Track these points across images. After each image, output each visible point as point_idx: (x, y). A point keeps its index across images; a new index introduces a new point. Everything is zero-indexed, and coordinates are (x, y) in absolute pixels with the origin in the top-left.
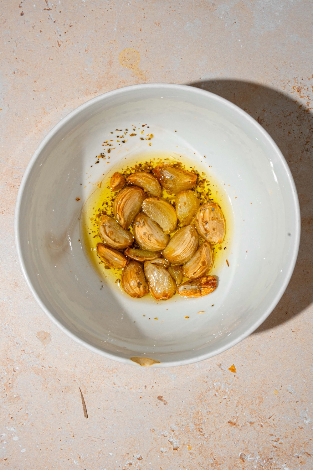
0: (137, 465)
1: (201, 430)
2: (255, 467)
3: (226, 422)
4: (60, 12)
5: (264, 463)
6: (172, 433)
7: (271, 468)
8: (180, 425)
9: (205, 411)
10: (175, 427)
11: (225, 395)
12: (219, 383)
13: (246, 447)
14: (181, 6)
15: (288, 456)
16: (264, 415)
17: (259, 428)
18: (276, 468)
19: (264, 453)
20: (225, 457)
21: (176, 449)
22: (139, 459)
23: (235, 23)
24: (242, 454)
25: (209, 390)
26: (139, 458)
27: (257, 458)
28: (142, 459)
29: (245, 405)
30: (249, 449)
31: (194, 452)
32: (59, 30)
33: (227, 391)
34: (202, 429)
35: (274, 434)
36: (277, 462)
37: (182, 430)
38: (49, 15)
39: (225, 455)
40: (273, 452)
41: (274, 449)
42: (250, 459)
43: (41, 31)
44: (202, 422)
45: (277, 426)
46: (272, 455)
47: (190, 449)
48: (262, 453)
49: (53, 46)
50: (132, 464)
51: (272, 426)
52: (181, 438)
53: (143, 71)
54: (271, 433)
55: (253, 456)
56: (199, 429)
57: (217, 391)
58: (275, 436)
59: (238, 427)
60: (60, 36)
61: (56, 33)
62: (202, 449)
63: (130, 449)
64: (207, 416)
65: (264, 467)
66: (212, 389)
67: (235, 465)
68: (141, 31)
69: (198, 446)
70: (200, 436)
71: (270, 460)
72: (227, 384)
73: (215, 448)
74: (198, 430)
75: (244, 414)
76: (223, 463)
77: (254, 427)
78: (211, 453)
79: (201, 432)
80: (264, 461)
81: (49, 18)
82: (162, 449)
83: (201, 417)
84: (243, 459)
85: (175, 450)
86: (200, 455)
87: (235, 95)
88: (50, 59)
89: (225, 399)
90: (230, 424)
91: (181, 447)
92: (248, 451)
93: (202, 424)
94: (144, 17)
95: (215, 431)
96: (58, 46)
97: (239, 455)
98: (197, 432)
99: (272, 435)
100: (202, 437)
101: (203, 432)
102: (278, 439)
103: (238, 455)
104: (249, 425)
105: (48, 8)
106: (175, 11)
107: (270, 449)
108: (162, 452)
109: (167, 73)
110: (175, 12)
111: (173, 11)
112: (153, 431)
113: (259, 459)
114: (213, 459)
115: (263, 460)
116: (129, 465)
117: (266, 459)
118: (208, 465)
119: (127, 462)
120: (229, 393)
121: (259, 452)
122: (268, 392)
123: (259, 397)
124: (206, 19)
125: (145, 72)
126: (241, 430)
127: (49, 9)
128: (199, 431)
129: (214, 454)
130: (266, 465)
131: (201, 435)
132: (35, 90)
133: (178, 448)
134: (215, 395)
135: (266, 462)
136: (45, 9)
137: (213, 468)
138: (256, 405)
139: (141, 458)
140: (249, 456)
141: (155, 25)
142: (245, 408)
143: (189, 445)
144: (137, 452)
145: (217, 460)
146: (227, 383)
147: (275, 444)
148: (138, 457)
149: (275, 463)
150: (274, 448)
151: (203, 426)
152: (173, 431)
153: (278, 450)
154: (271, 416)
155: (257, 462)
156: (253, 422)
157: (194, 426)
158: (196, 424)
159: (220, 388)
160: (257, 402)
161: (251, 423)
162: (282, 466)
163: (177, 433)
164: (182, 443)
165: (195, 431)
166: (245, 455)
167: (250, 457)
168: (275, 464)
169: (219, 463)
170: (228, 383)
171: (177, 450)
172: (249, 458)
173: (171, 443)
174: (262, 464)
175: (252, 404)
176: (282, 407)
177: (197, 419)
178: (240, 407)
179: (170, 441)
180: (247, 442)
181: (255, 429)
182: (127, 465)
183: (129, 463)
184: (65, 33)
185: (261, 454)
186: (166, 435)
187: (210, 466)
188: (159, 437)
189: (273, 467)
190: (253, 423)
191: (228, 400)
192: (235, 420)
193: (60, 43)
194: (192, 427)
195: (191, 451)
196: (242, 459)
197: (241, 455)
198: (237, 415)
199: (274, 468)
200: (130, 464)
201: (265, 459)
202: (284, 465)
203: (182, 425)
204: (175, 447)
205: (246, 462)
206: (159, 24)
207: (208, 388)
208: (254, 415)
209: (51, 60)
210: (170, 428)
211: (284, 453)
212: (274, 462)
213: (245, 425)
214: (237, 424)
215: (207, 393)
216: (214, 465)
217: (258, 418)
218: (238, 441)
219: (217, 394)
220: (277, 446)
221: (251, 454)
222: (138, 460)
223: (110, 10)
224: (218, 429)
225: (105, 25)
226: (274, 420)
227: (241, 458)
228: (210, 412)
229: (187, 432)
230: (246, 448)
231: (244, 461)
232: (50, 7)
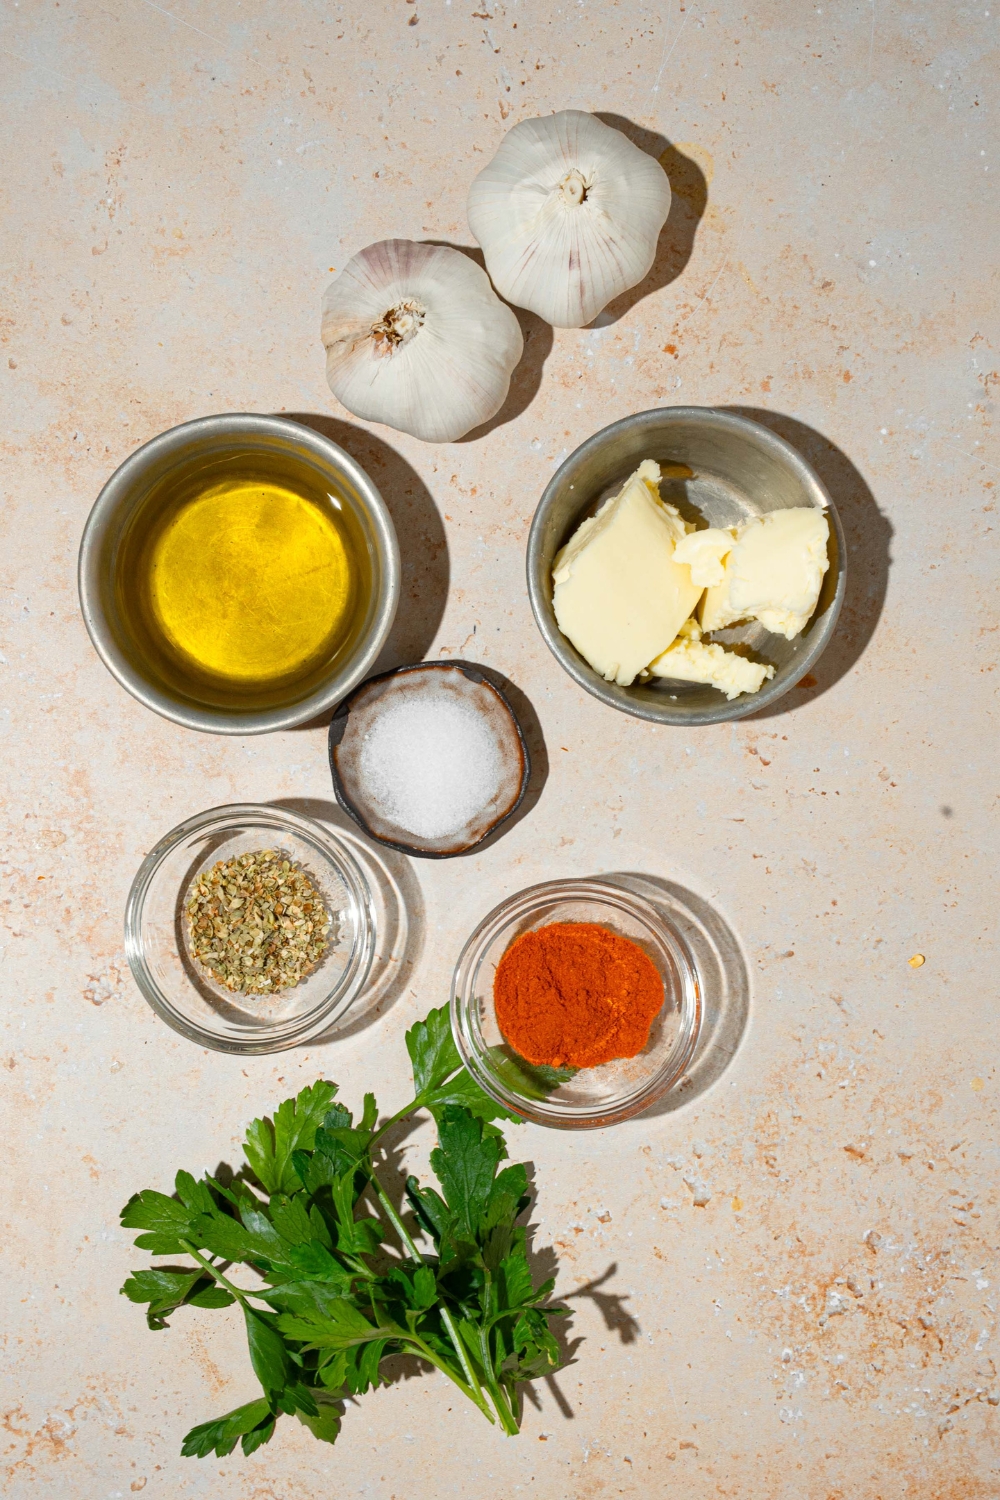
0: (595, 1234)
1: (772, 1162)
2: (902, 1270)
3: (840, 1149)
4: (515, 26)
5: (926, 1263)
6: (696, 1161)
7: (942, 1276)
8: (717, 1143)
9: (788, 1113)
10: (705, 1146)
11: (843, 1079)
12: (832, 1046)
13: (885, 1216)
14: (838, 46)
15: (990, 1249)
16: (938, 1139)
17: (923, 1170)
18: (957, 1278)
19: (928, 1236)
20: (825, 1237)
21: (701, 1204)
22: (602, 1220)
23: (977, 104)
24: (871, 1233)
25: (804, 1062)
26: (603, 1217)
27: (910, 1247)
28: (610, 1220)
29: (892, 1110)
30: (891, 1222)
31: (748, 1217)
32: (506, 74)
33: (851, 1067)
34: (775, 1159)
35: (962, 1192)
36: (961, 1263)
37: (723, 1157)
38: (486, 33)
39: (828, 1232)
40: (952, 1237)
41: (957, 1229)
42: (893, 1247)
43: (458, 73)
44: (775, 1141)
45: (969, 1170)
46: (947, 1245)
47: (738, 1207)
48: (923, 1236)
49: (487, 116)
50: (582, 1230)
51: (957, 1170)
52: (717, 1176)
53: (719, 207)
54: (953, 1188)
55: (899, 1239)
56: (766, 1157)
57: (824, 1065)
58: (964, 1196)
59: (870, 1163)
60: (509, 89)
61: (499, 80)
62: (768, 1211)
63: (582, 1192)
64: (792, 1129)
65: (925, 1272)
66: (812, 1059)
67: (850, 1261)
68: (724, 99)
69: (760, 1203)
70: (769, 1177)
71: (942, 1256)
72: (851, 1050)
73: (803, 1212)
74: (765, 1160)
75: (889, 1132)
76: (819, 1252)
77: (910, 1168)
78: (793, 1225)
79: (772, 1166)
80: (928, 1258)
81: (484, 39)
82: (664, 1200)
83: (776, 1129)
84: (873, 1246)
85: (698, 1205)
86: (763, 1227)
87: (954, 295)
88: (475, 149)
89: (843, 1087)
90: (848, 1153)
91: (714, 1200)
92: (888, 1227)
93: (775, 1145)
94: (737, 64)
95: (809, 1167)
96: (499, 118)
97: (865, 1235)
98: (761, 1165)
99: (955, 1193)
100: (773, 1180)
101: (778, 1168)
102: (970, 1205)
103: (862, 1235)
104: (898, 1160)
105: (485, 14)
106: (820, 56)
107: (946, 1227)
108: (664, 1208)
109: (782, 219)
110: (819, 59)
111: (814, 55)
112: (647, 1151)
113: (915, 1249)
114: (794, 1238)
115: (925, 1255)
116: (574, 1232)
117: (933, 1254)
118: (781, 1253)
119: (571, 1223)
120: (854, 1073)
121: (916, 1234)
122: (957, 1083)
123: (931, 1093)
124: (900, 86)
125: (722, 209)
126: (876, 1171)
127: (487, 16)
128: (767, 1162)
129: (798, 1227)
130: (931, 1269)
131: (771, 1174)
132: (429, 227)
133: (708, 1201)
134: (819, 1075)
135: (932, 1261)
136: (475, 15)
137: (793, 1261)
138: (923, 1111)
139: (606, 1218)
140: (890, 1240)
141: (764, 88)
142: (894, 1115)
143: (736, 1198)
144: (598, 1201)
145: (805, 1242)
146: (853, 1048)
147: (960, 1217)
148: (601, 1213)
149: (956, 1265)
150: (956, 1225)
151: (777, 1152)
152: (699, 1157)
153: (967, 1232)
154: (959, 1145)
155: (907, 1257)
156: (909, 1154)
157: (756, 1149)
158: (761, 1147)
159: (832, 1059)
160: (926, 1105)
161: (905, 1157)
162: (973, 1274)
163: (708, 1162)
164: (719, 1188)
165: (756, 1163)
166: (879, 1237)
167: (893, 1243)
168: (955, 1267)
169: (809, 1250)
170: (856, 1047)
171: (703, 1205)
172: (890, 1245)
173: (691, 1187)
174: (921, 1265)
175: (912, 1109)
176: (989, 1124)
177: (764, 1132)
178: (880, 1111)
179: (689, 1181)
180: (888, 1206)
181: (911, 1173)
182: (570, 1230)
183: (575, 1226)
184: (523, 83)
185: (921, 1240)
186: (678, 1165)
187: (785, 1257)
188: (660, 1168)
189: (947, 1273)
190: (909, 1158)
191: (850, 1091)
192: (863, 1145)
193: (506, 110)
194: (749, 1150)
195: (740, 1213)
196: (871, 1246)
197: (869, 1237)
198: (871, 1133)
199: (952, 1278)
200: (578, 1230)
201: (930, 1252)
202: (977, 1272)
203: (724, 1144)
204: (700, 1198)
205: (879, 1255)
206: (774, 86)
207: (803, 1057)
208: (915, 1136)
209: (477, 152)
210: (691, 1149)
211: (981, 1241)
212: (953, 1262)
213: (888, 1160)
214: (868, 1155)
215: (797, 1067)
216: (796, 1255)
217: (923, 1146)
218: (866, 1199)
219: (823, 1072)
220: (964, 1223)
221: (894, 1237)
222: (600, 1222)
223: (650, 37)
224: (816, 1164)
225: (630, 73)
226: (963, 1155)
227: (868, 1243)
228: (800, 1117)
229: (734, 1164)
230: (884, 1220)
231: (875, 1252)
232: (490, 10)
